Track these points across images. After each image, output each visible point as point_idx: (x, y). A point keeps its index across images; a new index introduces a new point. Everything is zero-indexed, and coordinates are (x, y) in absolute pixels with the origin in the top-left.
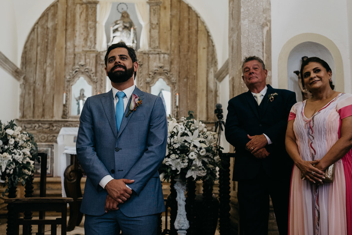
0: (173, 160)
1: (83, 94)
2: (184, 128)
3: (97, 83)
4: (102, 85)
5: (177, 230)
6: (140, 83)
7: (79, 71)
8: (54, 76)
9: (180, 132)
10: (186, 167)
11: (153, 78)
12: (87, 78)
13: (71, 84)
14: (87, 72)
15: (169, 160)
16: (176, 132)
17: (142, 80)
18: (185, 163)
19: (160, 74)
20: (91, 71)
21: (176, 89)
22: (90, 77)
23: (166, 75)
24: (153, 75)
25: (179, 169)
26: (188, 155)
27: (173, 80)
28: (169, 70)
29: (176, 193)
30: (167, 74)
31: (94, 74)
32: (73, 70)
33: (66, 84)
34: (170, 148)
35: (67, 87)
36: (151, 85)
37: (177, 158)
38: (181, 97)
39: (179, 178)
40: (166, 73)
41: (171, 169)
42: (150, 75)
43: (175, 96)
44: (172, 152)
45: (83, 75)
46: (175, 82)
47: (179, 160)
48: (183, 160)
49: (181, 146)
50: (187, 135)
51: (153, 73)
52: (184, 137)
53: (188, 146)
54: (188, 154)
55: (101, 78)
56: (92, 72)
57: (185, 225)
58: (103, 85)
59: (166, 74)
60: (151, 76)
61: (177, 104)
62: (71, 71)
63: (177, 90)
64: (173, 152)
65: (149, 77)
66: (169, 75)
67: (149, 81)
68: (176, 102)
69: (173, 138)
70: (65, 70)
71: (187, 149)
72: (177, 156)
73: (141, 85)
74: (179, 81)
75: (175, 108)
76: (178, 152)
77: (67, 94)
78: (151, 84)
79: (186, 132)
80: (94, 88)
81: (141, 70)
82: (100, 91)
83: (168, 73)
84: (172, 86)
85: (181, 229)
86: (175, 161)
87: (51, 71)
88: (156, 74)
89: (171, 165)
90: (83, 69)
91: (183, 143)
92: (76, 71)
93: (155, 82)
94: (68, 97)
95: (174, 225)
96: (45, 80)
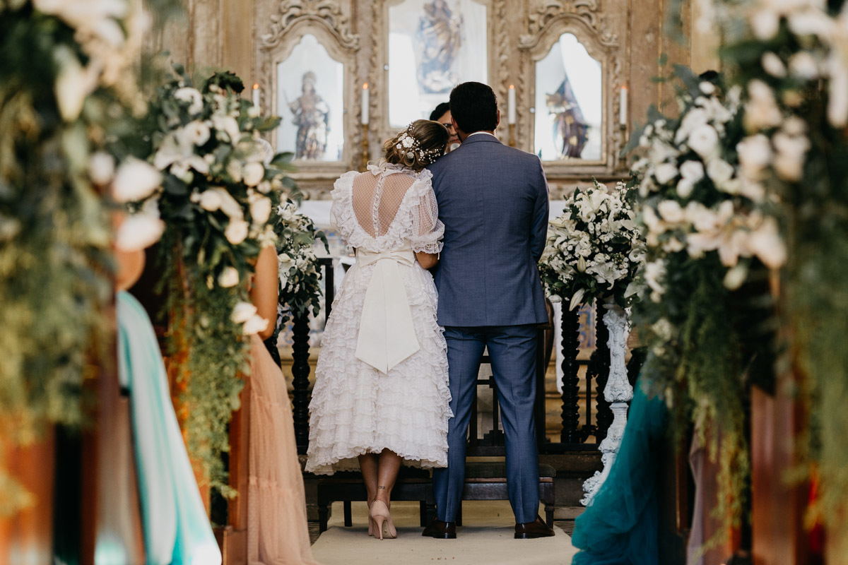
0: (601, 264)
1: (313, 91)
2: (621, 204)
3: (359, 55)
4: (374, 59)
5: (610, 403)
6: (498, 50)
7: (301, 15)
8: (221, 34)
9: (614, 211)
10: (625, 278)
11: (543, 32)
12: (328, 40)
13: (276, 59)
14: (326, 17)
15: (593, 263)
16: (605, 211)
17: (507, 40)
18: (623, 270)
19: (566, 20)
20: (340, 13)
21: (618, 68)
22: (335, 34)
23: (584, 23)
24: (542, 24)
25: (612, 281)
26: (627, 256)
27: (610, 40)
28: (594, 8)
29: (607, 332)
30: (590, 18)
31: (348, 26)
32: (281, 13)
33: (260, 58)
34: (595, 242)
35: (263, 69)
36: (535, 57)
37: (607, 261)
38: (635, 95)
39: (612, 302)
40: (584, 15)
41: (597, 281)
42: (532, 22)
43: (617, 91)
44: (597, 250)
45: (311, 29)
46: (617, 44)
47: (611, 264)
48: (619, 264)
49: (615, 238)
50: (626, 217)
51: (543, 17)
52: (621, 220)
53: (629, 238)
54: (627, 252)
55: (371, 37)
56: (342, 18)
57: (625, 392)
58: (378, 60)
59: (585, 20)
60: (534, 27)
61: (623, 120)
62: (274, 17)
63: (620, 72)
64: (600, 249)
65: (530, 31)
66: (594, 22)
67: (529, 45)
68: (618, 113)
69: (599, 223)
70: (255, 13)
71: (627, 244)
72: (608, 257)
73: (504, 57)
74: (629, 40)
75: (615, 132)
76: (610, 249)
77: (263, 90)
78: (537, 52)
79: (624, 211)
80: (349, 69)
81: (501, 9)
82: (369, 78)
83: (593, 15)
84: (604, 59)
85: (617, 401)
86: (603, 267)
87: (209, 19)
88: (551, 21)
89: (595, 274)
90: (313, 9)
91: (618, 231)
92: (292, 17)
93: (548, 47)
94: (267, 102)
95: (603, 394)
96: (192, 47)
